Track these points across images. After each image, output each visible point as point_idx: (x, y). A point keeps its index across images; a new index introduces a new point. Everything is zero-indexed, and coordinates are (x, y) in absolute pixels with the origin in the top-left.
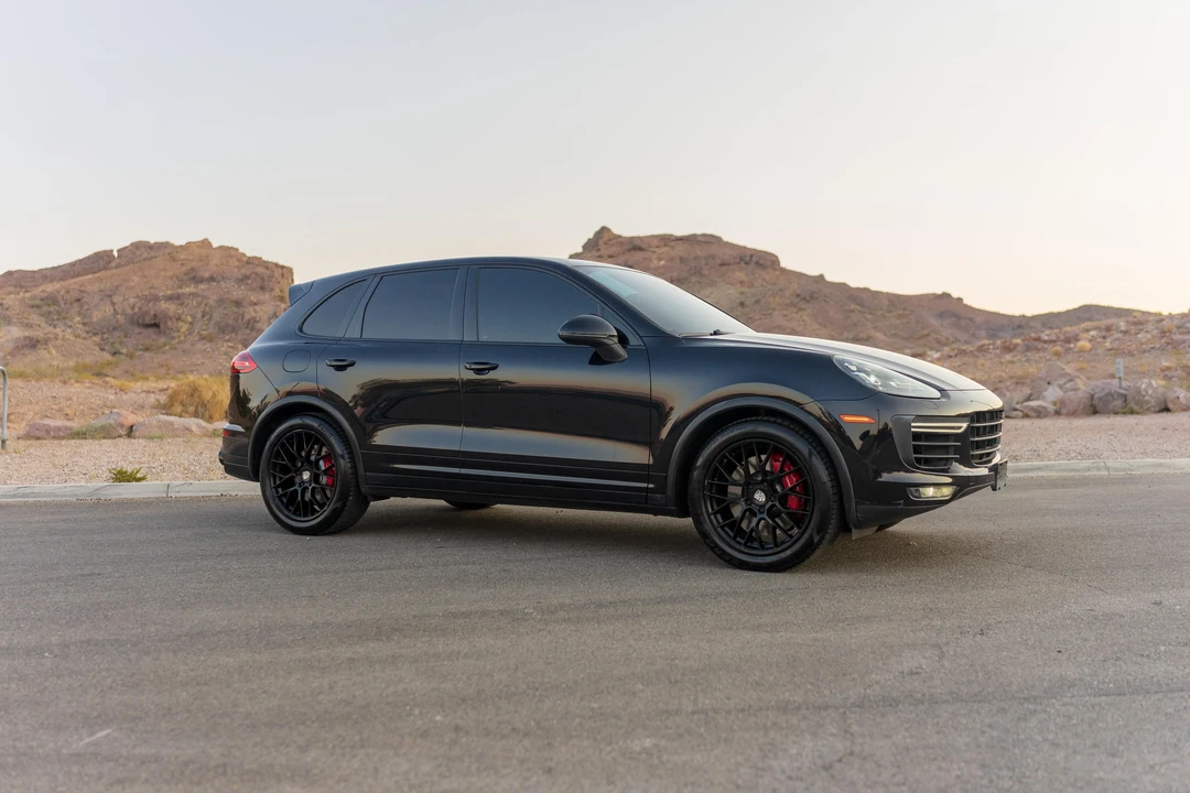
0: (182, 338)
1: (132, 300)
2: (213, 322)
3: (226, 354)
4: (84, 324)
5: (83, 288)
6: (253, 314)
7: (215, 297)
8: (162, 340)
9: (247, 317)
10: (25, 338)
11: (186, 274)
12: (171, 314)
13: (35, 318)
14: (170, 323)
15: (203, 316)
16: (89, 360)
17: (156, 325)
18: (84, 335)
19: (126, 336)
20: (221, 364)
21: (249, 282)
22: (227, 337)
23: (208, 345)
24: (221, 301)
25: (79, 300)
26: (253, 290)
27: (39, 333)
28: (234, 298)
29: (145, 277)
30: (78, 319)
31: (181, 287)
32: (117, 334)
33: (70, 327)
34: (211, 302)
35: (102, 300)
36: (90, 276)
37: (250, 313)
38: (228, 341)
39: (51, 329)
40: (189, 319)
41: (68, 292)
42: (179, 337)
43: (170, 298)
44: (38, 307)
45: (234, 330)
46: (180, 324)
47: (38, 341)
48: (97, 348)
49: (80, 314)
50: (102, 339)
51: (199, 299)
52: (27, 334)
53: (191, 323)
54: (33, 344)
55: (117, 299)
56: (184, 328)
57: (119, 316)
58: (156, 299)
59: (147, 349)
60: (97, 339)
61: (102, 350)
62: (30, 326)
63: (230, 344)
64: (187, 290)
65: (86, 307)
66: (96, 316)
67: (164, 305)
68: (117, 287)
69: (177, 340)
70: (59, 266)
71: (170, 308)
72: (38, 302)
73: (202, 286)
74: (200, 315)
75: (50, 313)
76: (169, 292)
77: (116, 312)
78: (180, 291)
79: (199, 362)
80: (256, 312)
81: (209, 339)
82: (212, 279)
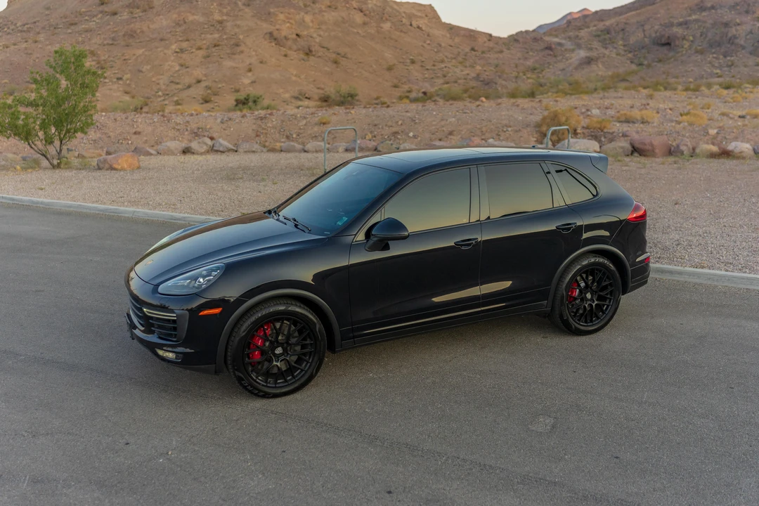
0: (684, 52)
1: (656, 27)
2: (707, 39)
3: (710, 63)
4: (624, 46)
5: (628, 22)
6: (735, 33)
7: (711, 21)
8: (671, 54)
9: (730, 35)
10: (586, 57)
11: (697, 5)
12: (679, 36)
13: (596, 44)
14: (677, 43)
15: (701, 35)
16: (621, 70)
17: (668, 44)
18: (623, 53)
19: (648, 53)
20: (705, 71)
21: (738, 8)
22: (713, 50)
23: (699, 57)
24: (714, 25)
25: (623, 30)
26: (740, 14)
27: (594, 54)
28: (724, 21)
29: (668, 9)
30: (621, 42)
31: (690, 15)
32: (643, 51)
33: (615, 48)
34: (708, 25)
35: (638, 28)
36: (634, 13)
37: (733, 31)
38: (714, 53)
39: (603, 50)
40: (691, 38)
41: (617, 25)
42: (683, 51)
43: (680, 24)
44: (599, 36)
45: (719, 45)
46: (685, 42)
47: (592, 59)
48: (629, 62)
49: (623, 39)
50: (634, 55)
51: (700, 24)
52: (588, 55)
53: (692, 41)
54: (589, 61)
55: (647, 27)
56: (686, 44)
57: (646, 39)
58: (672, 25)
59: (660, 61)
60: (630, 55)
61: (632, 62)
62: (591, 49)
63: (715, 55)
64: (694, 17)
65: (627, 34)
66: (632, 40)
67: (675, 29)
68: (648, 19)
69: (680, 54)
70: (626, 5)
71: (678, 31)
72: (599, 33)
73: (704, 14)
74: (698, 35)
75: (605, 39)
76: (681, 20)
77: (645, 36)
78: (688, 18)
79: (690, 70)
80: (737, 30)
81: (701, 52)
82: (713, 7)
